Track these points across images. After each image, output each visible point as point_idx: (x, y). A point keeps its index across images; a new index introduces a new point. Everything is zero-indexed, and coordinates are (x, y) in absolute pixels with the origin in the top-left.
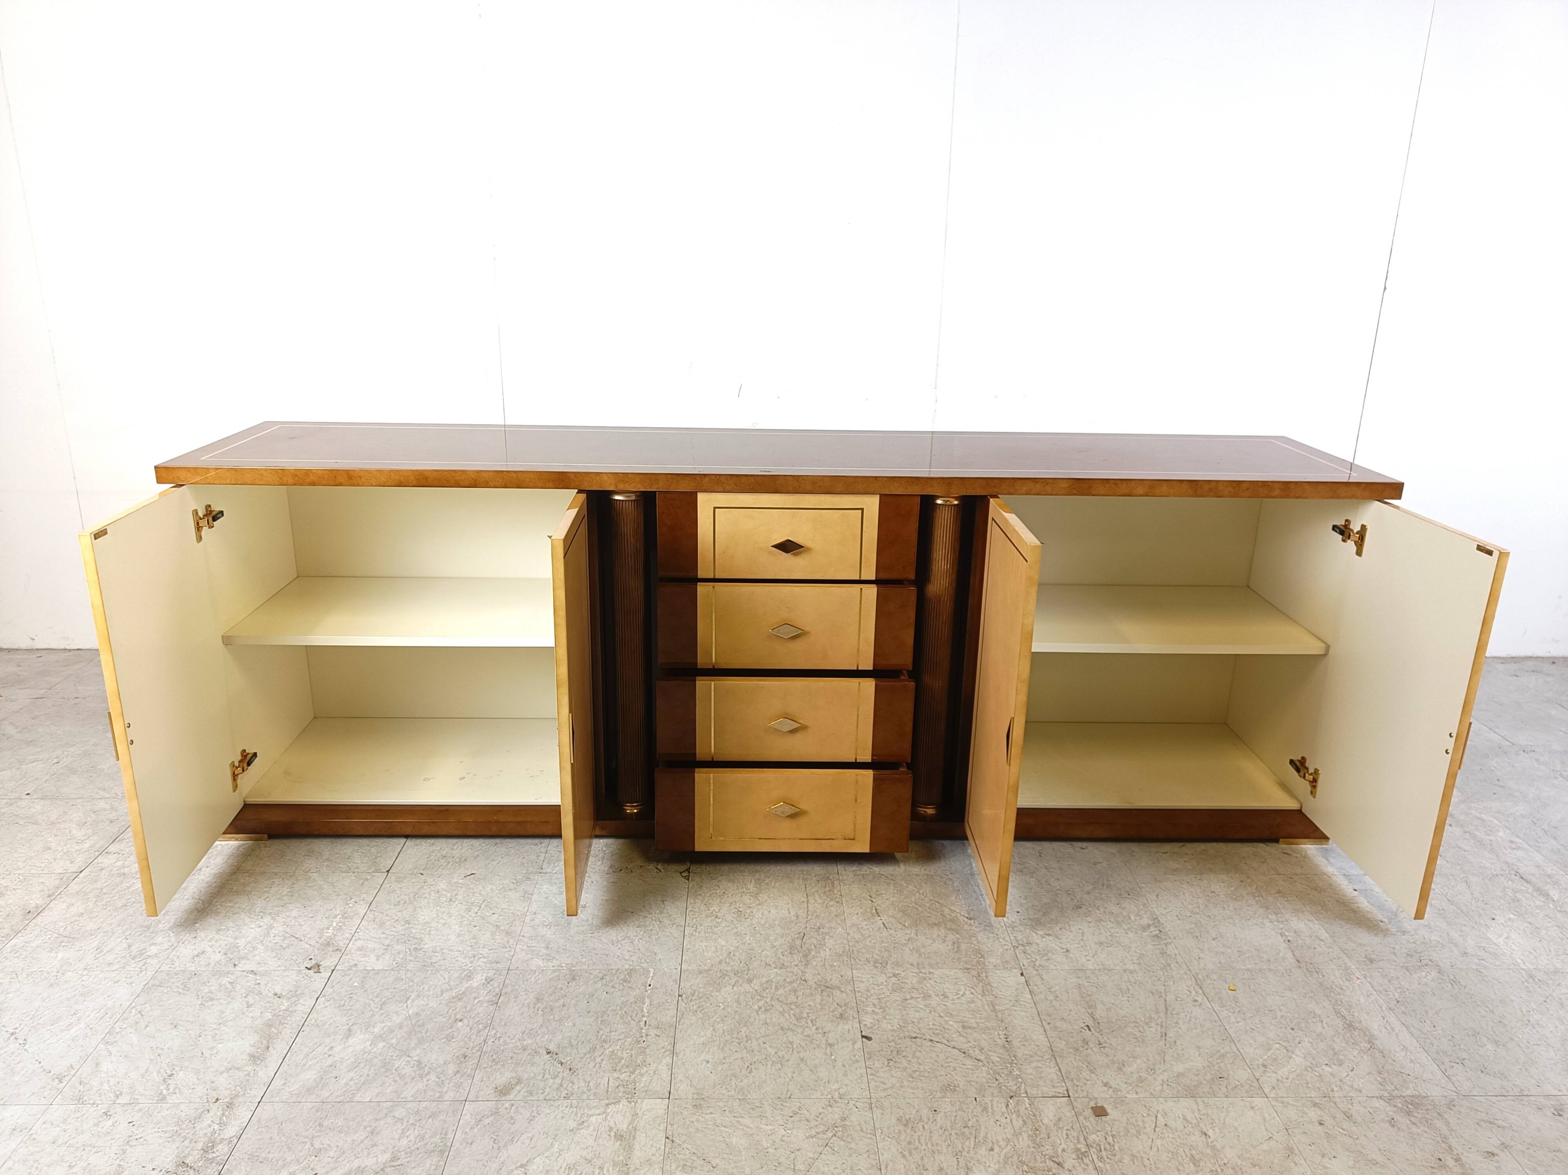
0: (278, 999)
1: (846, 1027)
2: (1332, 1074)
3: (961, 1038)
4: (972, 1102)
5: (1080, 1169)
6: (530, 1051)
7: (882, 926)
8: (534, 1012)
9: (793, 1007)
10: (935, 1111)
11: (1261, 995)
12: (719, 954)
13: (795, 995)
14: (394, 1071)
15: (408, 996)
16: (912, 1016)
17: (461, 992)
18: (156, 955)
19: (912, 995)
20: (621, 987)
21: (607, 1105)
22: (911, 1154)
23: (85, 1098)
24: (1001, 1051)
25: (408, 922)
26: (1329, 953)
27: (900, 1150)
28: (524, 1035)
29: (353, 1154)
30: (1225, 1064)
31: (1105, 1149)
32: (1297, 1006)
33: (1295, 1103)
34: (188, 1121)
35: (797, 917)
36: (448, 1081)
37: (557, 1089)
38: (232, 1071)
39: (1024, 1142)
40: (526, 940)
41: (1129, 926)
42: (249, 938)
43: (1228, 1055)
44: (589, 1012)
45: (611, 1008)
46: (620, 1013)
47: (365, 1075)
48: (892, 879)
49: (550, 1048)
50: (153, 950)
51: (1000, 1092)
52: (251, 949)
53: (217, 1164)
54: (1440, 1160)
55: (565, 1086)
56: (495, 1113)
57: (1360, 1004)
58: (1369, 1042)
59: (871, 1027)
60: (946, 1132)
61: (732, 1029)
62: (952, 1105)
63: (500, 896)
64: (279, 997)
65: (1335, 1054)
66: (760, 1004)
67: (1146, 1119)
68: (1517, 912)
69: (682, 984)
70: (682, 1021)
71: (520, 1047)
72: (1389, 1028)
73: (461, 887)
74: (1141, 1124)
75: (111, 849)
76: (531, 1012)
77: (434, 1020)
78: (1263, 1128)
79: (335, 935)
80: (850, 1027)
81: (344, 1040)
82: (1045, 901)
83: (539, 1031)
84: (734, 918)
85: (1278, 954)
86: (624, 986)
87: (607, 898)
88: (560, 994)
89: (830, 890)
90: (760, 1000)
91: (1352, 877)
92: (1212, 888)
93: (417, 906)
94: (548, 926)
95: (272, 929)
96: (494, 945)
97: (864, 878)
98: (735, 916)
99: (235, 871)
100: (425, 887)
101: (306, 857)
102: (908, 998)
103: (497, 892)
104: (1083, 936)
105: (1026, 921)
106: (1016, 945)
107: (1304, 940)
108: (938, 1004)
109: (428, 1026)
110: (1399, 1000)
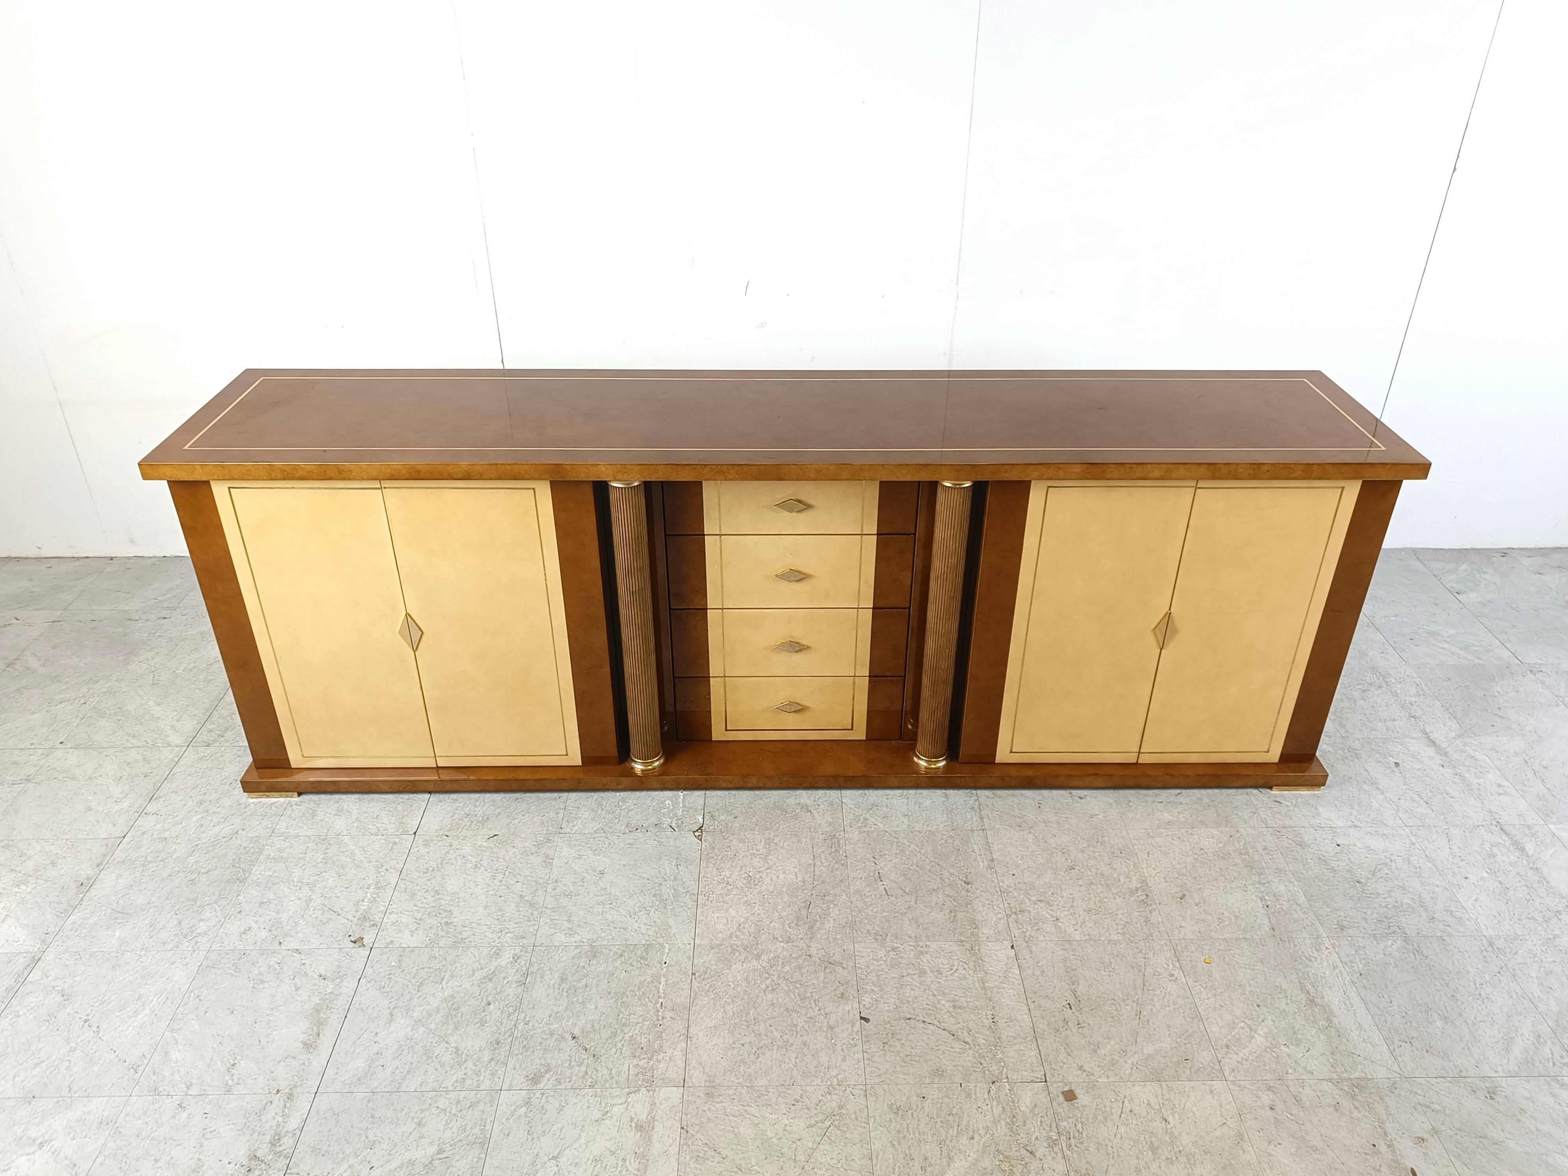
0: (323, 981)
1: (847, 1008)
2: (1288, 1055)
3: (952, 1019)
4: (958, 1087)
5: (1050, 1158)
6: (556, 1036)
7: (884, 892)
8: (558, 994)
9: (798, 986)
10: (924, 1098)
11: (1234, 968)
13: (800, 972)
14: (435, 1059)
15: (442, 976)
16: (908, 995)
17: (491, 972)
18: (206, 933)
19: (909, 971)
20: (639, 965)
21: (628, 1094)
22: (899, 1143)
23: (160, 1089)
24: (988, 1033)
25: (437, 892)
26: (1304, 919)
27: (890, 1140)
28: (551, 1019)
29: (404, 1146)
30: (1192, 1045)
31: (1074, 1137)
32: (1266, 980)
33: (1250, 1087)
34: (254, 1113)
35: (804, 882)
36: (484, 1069)
37: (583, 1077)
38: (288, 1060)
39: (1002, 1130)
40: (549, 912)
41: (1118, 890)
42: (291, 912)
43: (1196, 1035)
44: (609, 993)
45: (629, 989)
46: (638, 994)
47: (409, 1063)
48: (895, 837)
49: (575, 1033)
50: (202, 927)
51: (984, 1076)
52: (294, 925)
53: (284, 1157)
54: (1374, 1145)
55: (590, 1074)
56: (528, 1103)
57: (1325, 977)
58: (1327, 1019)
59: (870, 1008)
60: (932, 1120)
61: (741, 1011)
62: (939, 1091)
63: (524, 862)
64: (324, 979)
65: (1295, 1033)
66: (768, 982)
67: (1114, 1105)
68: (1491, 869)
69: (696, 961)
70: (696, 1002)
71: (547, 1032)
72: (1348, 1004)
73: (486, 851)
74: (1108, 1110)
75: (149, 809)
76: (556, 993)
77: (468, 1003)
78: (1218, 1113)
79: (370, 909)
80: (850, 1008)
81: (388, 1025)
82: (1041, 861)
83: (564, 1015)
84: (744, 884)
85: (1256, 921)
86: (641, 964)
87: (624, 863)
88: (582, 973)
89: (836, 850)
90: (768, 978)
91: (1338, 830)
92: (1202, 844)
93: (446, 873)
94: (569, 896)
95: (310, 901)
96: (519, 918)
97: (869, 837)
98: (745, 882)
99: (269, 834)
100: (451, 852)
101: (336, 816)
102: (905, 975)
103: (520, 856)
104: (1073, 902)
105: (1021, 885)
106: (1010, 913)
107: (1283, 904)
108: (932, 982)
109: (463, 1009)
110: (1362, 972)
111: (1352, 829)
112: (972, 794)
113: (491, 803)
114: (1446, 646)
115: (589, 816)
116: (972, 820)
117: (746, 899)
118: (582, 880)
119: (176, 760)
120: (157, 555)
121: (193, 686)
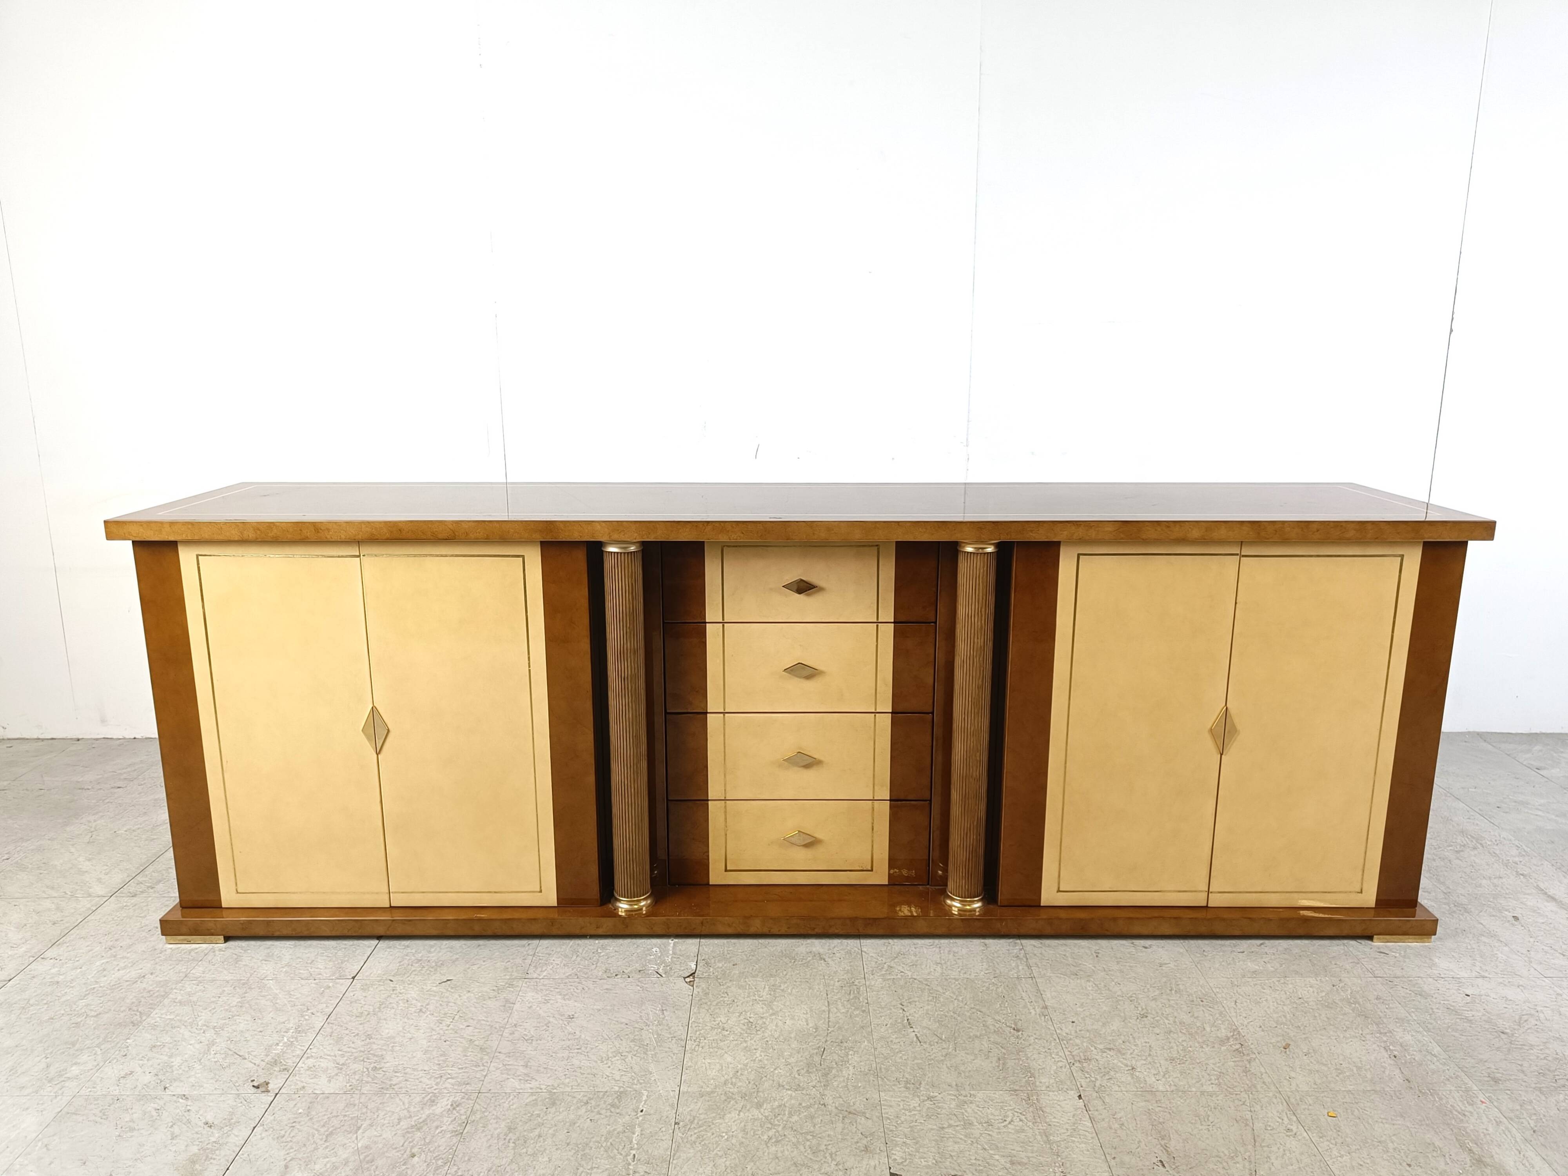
0: (209, 1129)
1: (872, 1163)
7: (915, 1039)
8: (503, 1145)
9: (809, 1137)
11: (1368, 1123)
12: (724, 1073)
13: (812, 1122)
15: (359, 1125)
16: (950, 1149)
17: (421, 1120)
18: (76, 1077)
19: (952, 1122)
20: (608, 1114)
25: (369, 1037)
26: (1444, 1071)
32: (1412, 1136)
35: (817, 1029)
40: (502, 1057)
41: (1204, 1038)
42: (186, 1056)
44: (568, 1144)
45: (594, 1140)
46: (604, 1145)
48: (927, 985)
50: (75, 1070)
52: (187, 1069)
57: (1489, 1134)
59: (902, 1163)
61: (736, 1165)
63: (477, 1005)
64: (211, 1127)
66: (771, 1133)
69: (680, 1110)
70: (678, 1154)
72: (1527, 1164)
73: (435, 996)
75: (49, 954)
76: (500, 1144)
77: (387, 1154)
79: (284, 1053)
80: (877, 1162)
82: (1105, 1008)
83: (508, 1169)
84: (744, 1030)
85: (1384, 1072)
86: (611, 1112)
87: (599, 1007)
88: (536, 1122)
89: (855, 997)
90: (771, 1129)
91: (1463, 980)
92: (1299, 993)
93: (382, 1018)
94: (530, 1040)
95: (213, 1045)
96: (466, 1063)
97: (894, 983)
98: (744, 1028)
99: (182, 978)
100: (393, 996)
101: (263, 962)
102: (945, 1126)
103: (475, 1000)
104: (1150, 1051)
105: (1083, 1032)
106: (1072, 1061)
107: (1413, 1055)
108: (981, 1134)
109: (380, 1162)
110: (1535, 1129)
111: (1480, 980)
112: (1016, 943)
113: (449, 949)
114: (1540, 813)
115: (561, 962)
116: (1018, 968)
117: (745, 1045)
118: (546, 1025)
119: (94, 909)
120: (127, 737)
121: (133, 844)
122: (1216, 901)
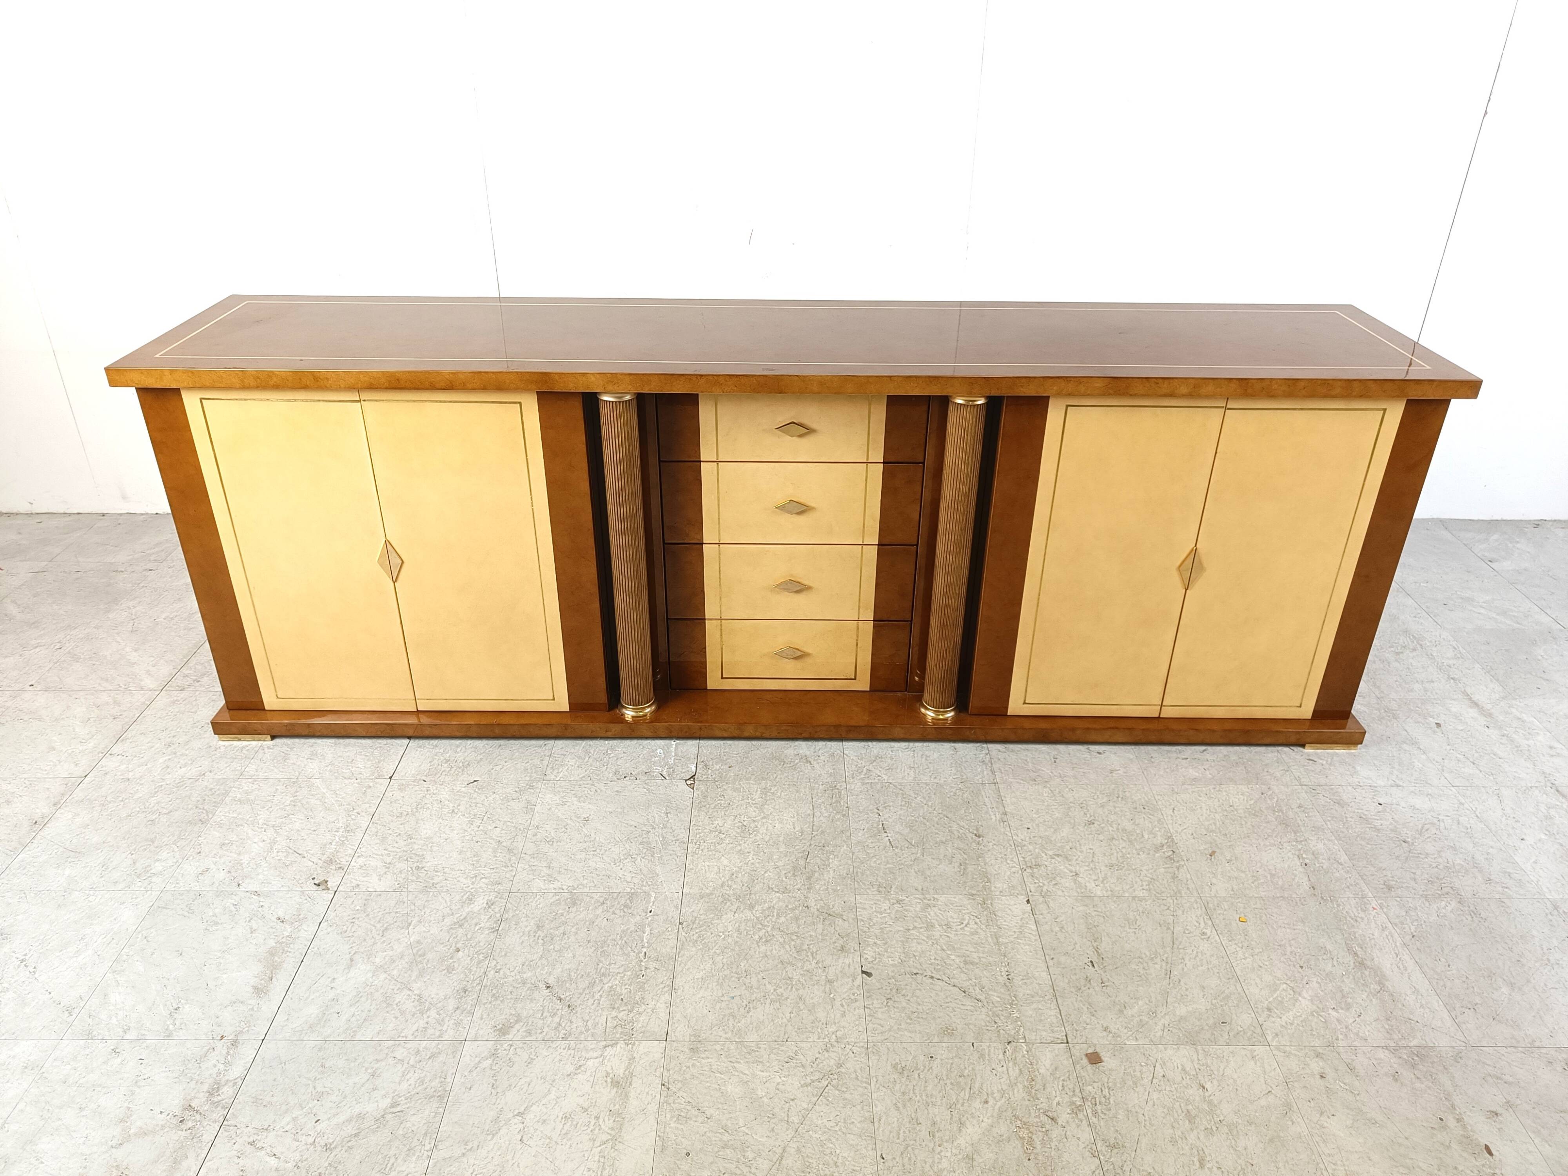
0: (281, 924)
1: (847, 961)
2: (1338, 1020)
3: (963, 975)
4: (969, 1047)
5: (1074, 1125)
6: (529, 985)
7: (888, 843)
8: (533, 941)
9: (794, 937)
10: (932, 1057)
11: (1273, 928)
13: (797, 923)
14: (395, 1006)
15: (409, 921)
16: (914, 949)
17: (462, 918)
18: (161, 873)
19: (916, 924)
20: (622, 914)
21: (605, 1047)
22: (905, 1106)
23: (94, 1033)
24: (1002, 990)
25: (410, 837)
26: (1347, 878)
27: (894, 1102)
28: (524, 967)
29: (354, 1098)
30: (1229, 1007)
31: (1100, 1104)
32: (1308, 940)
33: (1297, 1053)
34: (194, 1060)
35: (802, 832)
36: (448, 1018)
37: (556, 1028)
38: (236, 1004)
39: (1019, 1094)
40: (528, 858)
41: (1142, 845)
42: (253, 854)
43: (1233, 997)
44: (589, 942)
45: (610, 938)
46: (619, 943)
47: (366, 1011)
48: (901, 789)
49: (550, 982)
50: (158, 867)
51: (999, 1036)
52: (255, 867)
53: (222, 1108)
54: (1441, 1119)
55: (563, 1025)
56: (494, 1055)
57: (1374, 939)
58: (1379, 983)
59: (872, 962)
60: (941, 1081)
61: (732, 963)
62: (949, 1051)
63: (502, 806)
64: (283, 922)
65: (1344, 997)
66: (761, 933)
67: (1144, 1069)
68: (1549, 831)
69: (683, 911)
70: (682, 952)
71: (520, 980)
72: (1401, 967)
73: (464, 797)
74: (1138, 1074)
75: (115, 750)
76: (531, 941)
77: (435, 949)
78: (1262, 1080)
79: (337, 852)
80: (851, 962)
81: (347, 971)
82: (1057, 815)
83: (539, 963)
84: (738, 833)
85: (1294, 879)
86: (624, 912)
87: (610, 810)
88: (560, 921)
89: (837, 801)
90: (761, 929)
91: (1379, 789)
92: (1231, 801)
93: (420, 818)
94: (551, 842)
95: (275, 843)
96: (496, 864)
97: (872, 787)
98: (739, 831)
99: (238, 776)
100: (428, 796)
101: (309, 760)
102: (911, 928)
103: (500, 802)
104: (1093, 857)
105: (1036, 839)
106: (1024, 867)
107: (1322, 863)
108: (941, 936)
109: (429, 956)
110: (1415, 934)
111: (1395, 788)
112: (982, 747)
113: (473, 749)
114: (1482, 611)
115: (575, 764)
116: (983, 773)
117: (739, 848)
118: (564, 827)
119: (148, 703)
120: (150, 512)
121: (173, 634)
122: (1167, 713)
